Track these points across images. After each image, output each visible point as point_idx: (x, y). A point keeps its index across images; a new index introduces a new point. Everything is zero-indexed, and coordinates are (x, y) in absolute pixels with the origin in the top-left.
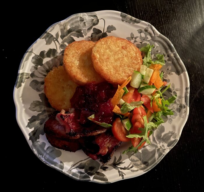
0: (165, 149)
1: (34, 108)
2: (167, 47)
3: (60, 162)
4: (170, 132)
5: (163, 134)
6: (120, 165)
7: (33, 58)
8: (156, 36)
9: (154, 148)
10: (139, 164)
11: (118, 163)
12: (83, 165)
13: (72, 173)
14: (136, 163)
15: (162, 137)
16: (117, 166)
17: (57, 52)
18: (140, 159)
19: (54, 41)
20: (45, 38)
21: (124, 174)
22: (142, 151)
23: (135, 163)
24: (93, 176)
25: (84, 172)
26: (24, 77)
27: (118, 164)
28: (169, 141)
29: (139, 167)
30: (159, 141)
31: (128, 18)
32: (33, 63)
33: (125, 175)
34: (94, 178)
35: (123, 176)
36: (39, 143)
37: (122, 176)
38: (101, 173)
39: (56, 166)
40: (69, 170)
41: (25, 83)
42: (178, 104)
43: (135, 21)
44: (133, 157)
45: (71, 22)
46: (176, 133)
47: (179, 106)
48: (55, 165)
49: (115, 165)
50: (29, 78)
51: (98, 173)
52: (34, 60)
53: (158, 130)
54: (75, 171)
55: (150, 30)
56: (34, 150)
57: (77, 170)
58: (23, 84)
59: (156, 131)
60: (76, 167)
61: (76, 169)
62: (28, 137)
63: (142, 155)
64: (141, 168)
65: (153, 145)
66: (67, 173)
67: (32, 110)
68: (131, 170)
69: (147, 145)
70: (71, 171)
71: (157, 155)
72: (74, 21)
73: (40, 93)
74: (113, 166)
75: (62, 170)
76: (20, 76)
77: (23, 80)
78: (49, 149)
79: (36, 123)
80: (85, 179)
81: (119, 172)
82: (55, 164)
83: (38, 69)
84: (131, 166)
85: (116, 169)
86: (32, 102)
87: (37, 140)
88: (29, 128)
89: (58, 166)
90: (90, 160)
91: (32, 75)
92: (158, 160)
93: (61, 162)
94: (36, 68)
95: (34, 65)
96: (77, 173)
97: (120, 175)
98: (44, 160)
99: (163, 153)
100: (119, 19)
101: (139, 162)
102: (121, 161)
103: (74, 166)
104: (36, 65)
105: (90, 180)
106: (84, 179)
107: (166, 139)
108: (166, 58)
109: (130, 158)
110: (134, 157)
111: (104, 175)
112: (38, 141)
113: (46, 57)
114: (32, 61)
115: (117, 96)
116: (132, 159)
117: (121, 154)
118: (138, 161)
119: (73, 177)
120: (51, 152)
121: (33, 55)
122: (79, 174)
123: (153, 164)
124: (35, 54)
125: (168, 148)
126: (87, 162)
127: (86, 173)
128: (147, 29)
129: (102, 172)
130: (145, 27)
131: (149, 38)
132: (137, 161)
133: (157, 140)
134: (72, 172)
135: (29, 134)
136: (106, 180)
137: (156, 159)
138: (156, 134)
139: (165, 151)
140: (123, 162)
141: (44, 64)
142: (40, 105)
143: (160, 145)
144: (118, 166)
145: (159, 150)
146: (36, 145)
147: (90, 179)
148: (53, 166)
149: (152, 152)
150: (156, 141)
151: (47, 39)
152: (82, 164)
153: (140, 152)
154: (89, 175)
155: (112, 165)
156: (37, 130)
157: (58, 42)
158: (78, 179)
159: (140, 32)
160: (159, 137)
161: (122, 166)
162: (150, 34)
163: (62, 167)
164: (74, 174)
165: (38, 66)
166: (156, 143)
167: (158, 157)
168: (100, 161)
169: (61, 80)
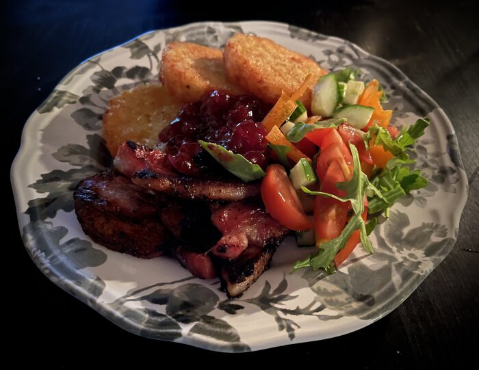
0: (419, 263)
1: (65, 156)
2: (388, 73)
3: (96, 278)
4: (424, 226)
5: (406, 231)
6: (283, 302)
7: (96, 73)
8: (362, 58)
9: (386, 262)
10: (344, 300)
11: (276, 296)
12: (166, 294)
13: (124, 310)
14: (334, 298)
15: (403, 237)
16: (272, 304)
17: (151, 74)
18: (346, 290)
19: (149, 56)
20: (131, 47)
21: (295, 324)
22: (349, 270)
23: (328, 298)
24: (192, 325)
25: (164, 313)
26: (65, 98)
27: (276, 301)
28: (429, 244)
29: (343, 307)
30: (397, 247)
31: (304, 33)
32: (94, 81)
33: (299, 327)
34: (194, 330)
35: (290, 329)
36: (49, 227)
37: (288, 331)
38: (218, 320)
39: (79, 286)
40: (117, 300)
41: (61, 109)
42: (434, 169)
43: (317, 38)
44: (322, 284)
45: (190, 32)
46: (444, 226)
47: (436, 171)
48: (79, 283)
49: (265, 303)
50: (74, 102)
51: (209, 320)
52: (96, 77)
53: (391, 223)
54: (135, 305)
55: (348, 50)
56: (29, 237)
57: (143, 305)
58: (56, 110)
59: (385, 226)
60: (142, 299)
61: (139, 302)
62: (23, 207)
63: (350, 278)
64: (349, 309)
65: (381, 256)
66: (109, 308)
67: (57, 159)
68: (319, 316)
69: (363, 255)
70: (121, 303)
71: (396, 278)
72: (195, 31)
73: (92, 133)
74: (258, 305)
75: (95, 298)
76: (54, 95)
77: (61, 103)
78: (72, 244)
79: (59, 184)
80: (165, 331)
81: (279, 319)
82: (79, 280)
83: (101, 93)
84: (318, 305)
85: (270, 312)
86: (66, 145)
87: (46, 218)
88: (36, 190)
89: (84, 287)
90: (189, 286)
91: (84, 100)
92: (402, 289)
93: (98, 279)
94: (97, 90)
95: (94, 85)
96: (143, 314)
97: (281, 328)
98: (48, 265)
99: (417, 272)
100: (285, 35)
101: (343, 297)
102: (284, 293)
103: (135, 293)
104: (98, 86)
105: (180, 335)
106: (161, 331)
107: (416, 240)
108: (388, 91)
109: (315, 287)
110: (326, 283)
111: (227, 326)
112: (48, 223)
113: (124, 77)
114: (91, 77)
115: (280, 112)
116: (319, 288)
117: (285, 275)
118: (339, 293)
119: (126, 319)
120: (77, 251)
121: (97, 69)
122: (147, 316)
123: (389, 300)
124: (102, 68)
125: (428, 258)
126: (179, 288)
127: (170, 315)
128: (342, 49)
129: (222, 316)
130: (338, 45)
131: (348, 62)
132: (335, 293)
133: (393, 245)
134: (125, 307)
135: (31, 203)
136: (233, 337)
137: (397, 287)
138: (385, 231)
139: (419, 266)
140: (293, 294)
141: (118, 87)
142: (83, 154)
143: (404, 255)
144: (276, 306)
145: (400, 265)
146: (40, 229)
147: (179, 331)
148: (71, 283)
149: (380, 272)
150: (390, 246)
151: (136, 50)
152: (162, 292)
153: (343, 273)
154: (179, 321)
155: (258, 302)
156: (54, 200)
157: (156, 57)
158: (141, 326)
159: (329, 53)
160: (396, 238)
161: (288, 305)
162: (350, 56)
163: (97, 291)
164: (130, 313)
165: (101, 88)
166: (390, 250)
167: (401, 281)
168: (218, 289)
169: (146, 103)
